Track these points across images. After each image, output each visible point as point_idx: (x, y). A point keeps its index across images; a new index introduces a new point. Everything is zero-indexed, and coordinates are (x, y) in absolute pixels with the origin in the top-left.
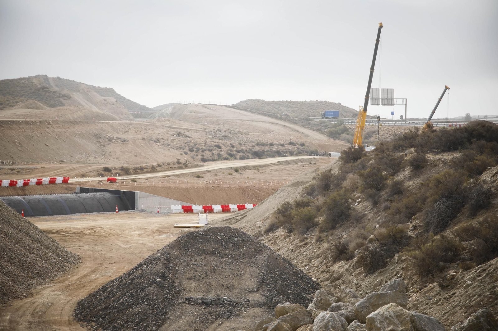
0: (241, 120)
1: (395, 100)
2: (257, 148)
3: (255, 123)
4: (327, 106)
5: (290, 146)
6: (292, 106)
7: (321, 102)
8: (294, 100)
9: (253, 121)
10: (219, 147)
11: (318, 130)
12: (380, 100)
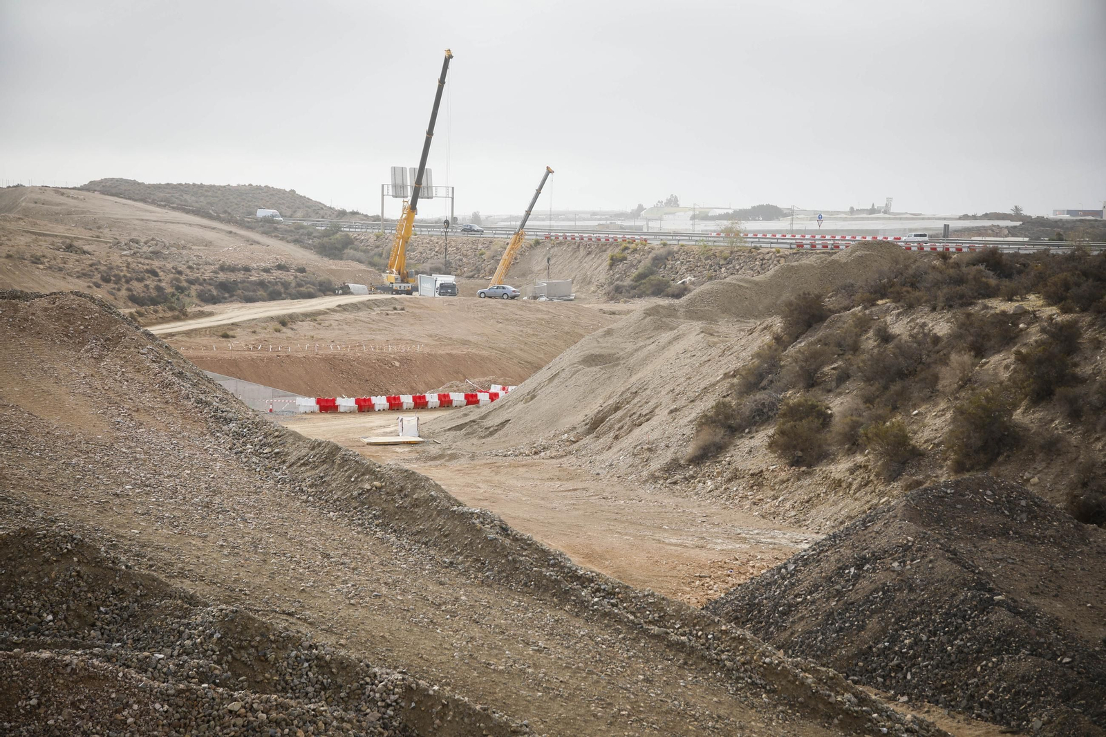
0: (142, 220)
1: (434, 188)
2: (222, 276)
3: (171, 227)
4: (272, 195)
5: (280, 272)
6: (206, 193)
7: (259, 188)
8: (206, 183)
9: (166, 222)
10: (155, 274)
11: (296, 241)
12: (409, 188)
